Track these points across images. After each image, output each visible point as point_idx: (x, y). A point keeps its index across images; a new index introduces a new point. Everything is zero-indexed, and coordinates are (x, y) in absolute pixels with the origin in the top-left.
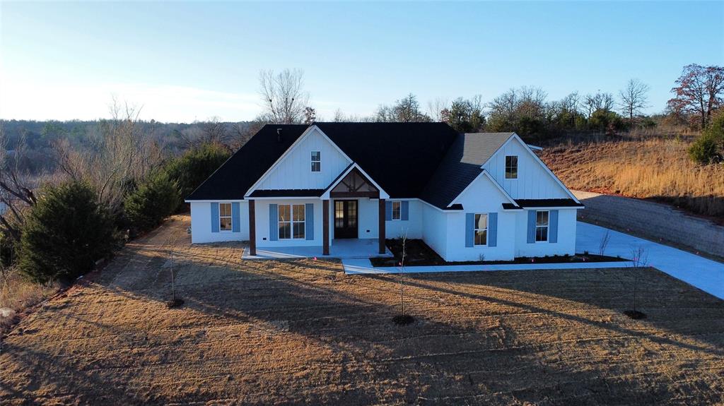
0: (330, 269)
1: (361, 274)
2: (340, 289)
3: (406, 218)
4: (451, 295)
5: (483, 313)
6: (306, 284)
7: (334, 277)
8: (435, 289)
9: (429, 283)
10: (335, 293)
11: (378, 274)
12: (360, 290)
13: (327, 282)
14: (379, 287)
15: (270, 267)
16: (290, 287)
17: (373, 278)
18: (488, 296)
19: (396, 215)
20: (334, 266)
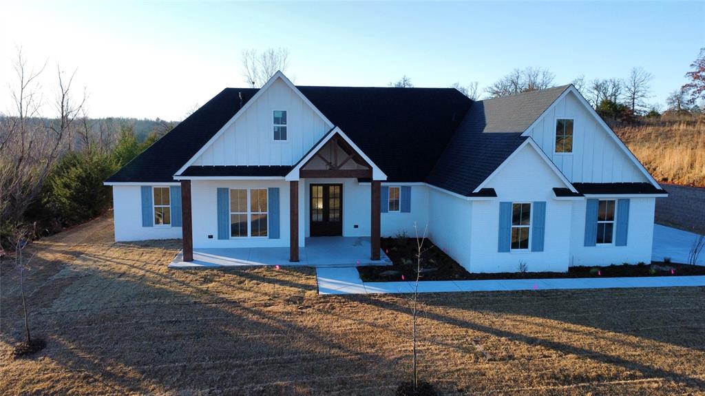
0: (296, 285)
1: (343, 296)
2: (307, 321)
3: (407, 209)
4: (493, 338)
5: (557, 379)
6: (255, 313)
7: (301, 299)
8: (463, 324)
9: (452, 313)
10: (300, 330)
11: (370, 295)
12: (339, 324)
13: (289, 308)
14: (370, 320)
15: (207, 280)
16: (229, 319)
17: (361, 302)
18: (556, 340)
19: (394, 206)
20: (303, 281)
